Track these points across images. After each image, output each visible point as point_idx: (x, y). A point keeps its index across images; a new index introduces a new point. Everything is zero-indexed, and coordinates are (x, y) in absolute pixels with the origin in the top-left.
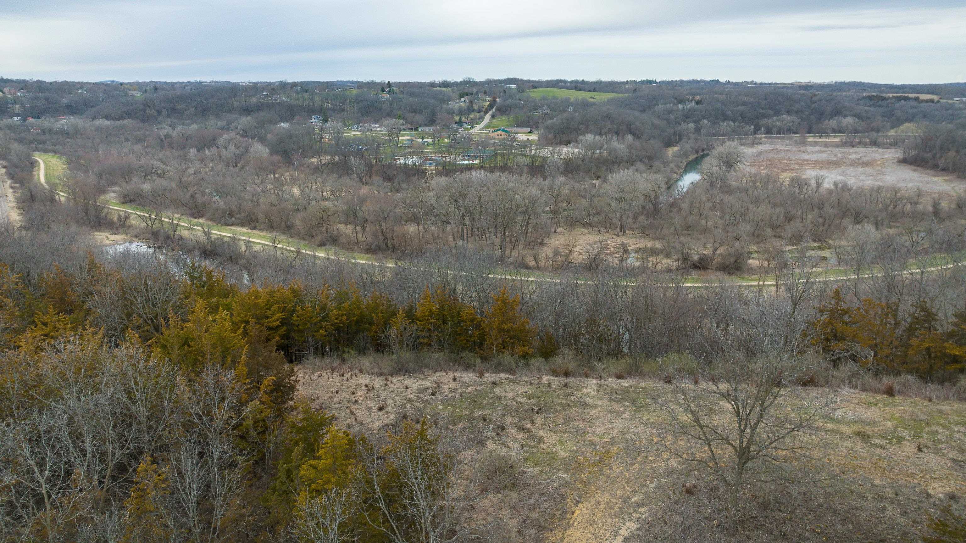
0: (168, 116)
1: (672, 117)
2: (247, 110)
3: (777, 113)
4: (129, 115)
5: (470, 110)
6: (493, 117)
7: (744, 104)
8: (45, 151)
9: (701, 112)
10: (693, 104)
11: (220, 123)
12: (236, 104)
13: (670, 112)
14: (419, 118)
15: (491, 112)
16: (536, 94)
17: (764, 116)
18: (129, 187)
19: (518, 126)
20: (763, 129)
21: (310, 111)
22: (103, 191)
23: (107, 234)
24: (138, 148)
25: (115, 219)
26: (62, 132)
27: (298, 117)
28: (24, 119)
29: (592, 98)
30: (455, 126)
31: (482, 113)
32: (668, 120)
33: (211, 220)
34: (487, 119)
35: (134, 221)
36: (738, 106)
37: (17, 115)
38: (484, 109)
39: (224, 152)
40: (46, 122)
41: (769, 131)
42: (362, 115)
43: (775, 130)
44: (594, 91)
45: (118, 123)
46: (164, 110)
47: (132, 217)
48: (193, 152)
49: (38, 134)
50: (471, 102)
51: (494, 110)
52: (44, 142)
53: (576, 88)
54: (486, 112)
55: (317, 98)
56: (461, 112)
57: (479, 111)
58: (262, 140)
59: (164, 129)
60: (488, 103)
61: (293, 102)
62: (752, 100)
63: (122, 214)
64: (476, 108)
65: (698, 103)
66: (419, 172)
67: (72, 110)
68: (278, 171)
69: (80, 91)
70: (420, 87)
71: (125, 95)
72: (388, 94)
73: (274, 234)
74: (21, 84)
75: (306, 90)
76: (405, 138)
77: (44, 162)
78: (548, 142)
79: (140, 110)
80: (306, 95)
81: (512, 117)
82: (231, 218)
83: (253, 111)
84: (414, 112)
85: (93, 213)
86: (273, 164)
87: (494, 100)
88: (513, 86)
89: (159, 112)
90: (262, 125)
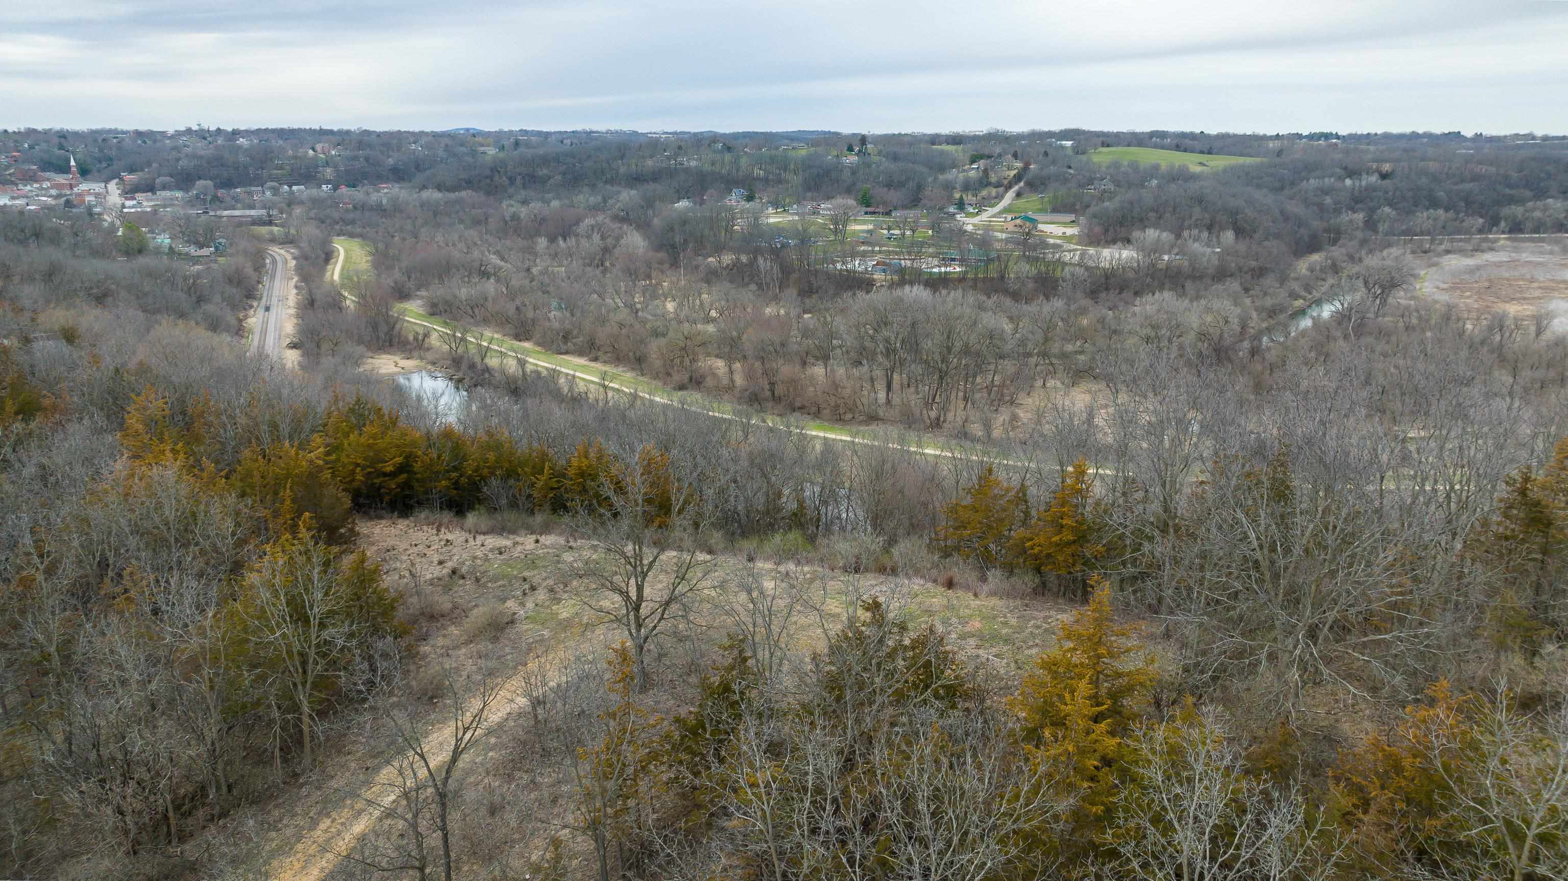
0: (524, 187)
1: (1328, 200)
2: (636, 180)
3: (1541, 194)
4: (469, 184)
5: (984, 182)
6: (1019, 195)
7: (1475, 178)
8: (351, 235)
9: (1386, 192)
10: (1374, 179)
11: (592, 200)
12: (622, 170)
13: (1325, 192)
14: (894, 196)
15: (1016, 188)
16: (1102, 157)
17: (1512, 200)
18: (439, 291)
19: (1055, 210)
20: (1503, 224)
21: (729, 183)
22: (403, 295)
23: (396, 359)
24: (472, 234)
25: (411, 338)
26: (380, 209)
27: (709, 191)
28: (335, 189)
29: (1201, 164)
30: (952, 210)
31: (1001, 189)
32: (1321, 207)
34: (1009, 197)
35: (434, 340)
36: (1462, 181)
37: (328, 182)
38: (1006, 182)
39: (584, 242)
40: (358, 194)
41: (1516, 228)
42: (809, 189)
43: (1529, 225)
44: (1210, 152)
45: (452, 196)
46: (519, 178)
47: (434, 336)
48: (542, 242)
49: (347, 210)
50: (986, 171)
51: (1022, 184)
52: (352, 222)
53: (1177, 148)
54: (1009, 187)
55: (743, 162)
56: (967, 187)
57: (998, 185)
58: (643, 226)
59: (510, 207)
60: (1015, 172)
61: (707, 167)
62: (1493, 170)
63: (421, 331)
64: (993, 178)
65: (1384, 176)
66: (863, 283)
67: (399, 175)
68: (654, 274)
69: (413, 147)
70: (911, 144)
71: (473, 153)
72: (857, 154)
73: (620, 369)
74: (341, 138)
75: (729, 149)
76: (865, 227)
77: (346, 251)
78: (1092, 239)
79: (487, 177)
80: (728, 157)
81: (1047, 196)
82: (565, 343)
83: (646, 181)
84: (889, 185)
85: (383, 328)
86: (649, 265)
87: (1026, 168)
88: (1069, 143)
89: (512, 180)
90: (649, 203)
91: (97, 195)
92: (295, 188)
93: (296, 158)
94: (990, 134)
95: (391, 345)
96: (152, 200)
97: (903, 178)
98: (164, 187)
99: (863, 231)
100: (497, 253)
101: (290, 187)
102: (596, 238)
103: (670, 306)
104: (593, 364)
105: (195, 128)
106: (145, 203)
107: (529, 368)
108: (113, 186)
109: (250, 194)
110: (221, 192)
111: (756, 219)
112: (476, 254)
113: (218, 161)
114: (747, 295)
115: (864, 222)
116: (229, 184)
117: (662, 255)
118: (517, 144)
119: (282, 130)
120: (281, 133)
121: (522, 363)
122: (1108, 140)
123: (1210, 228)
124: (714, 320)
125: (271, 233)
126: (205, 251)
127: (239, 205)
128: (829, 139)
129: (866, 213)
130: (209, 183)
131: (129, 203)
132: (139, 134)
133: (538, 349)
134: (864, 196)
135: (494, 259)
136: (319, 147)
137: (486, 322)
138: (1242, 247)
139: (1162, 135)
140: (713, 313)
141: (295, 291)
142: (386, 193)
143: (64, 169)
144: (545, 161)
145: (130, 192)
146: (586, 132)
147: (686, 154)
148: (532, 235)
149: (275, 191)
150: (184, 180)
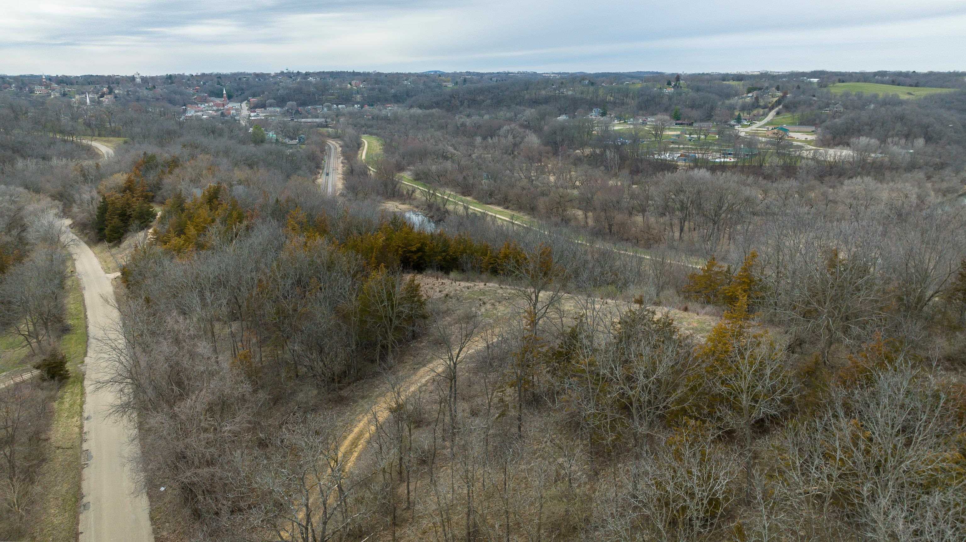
2: (535, 102)
4: (437, 104)
5: (755, 105)
6: (778, 113)
8: (371, 134)
11: (508, 115)
14: (695, 113)
15: (777, 109)
16: (838, 89)
18: (420, 167)
19: (802, 124)
21: (591, 105)
22: (401, 169)
23: (397, 204)
24: (438, 134)
25: (405, 193)
26: (386, 119)
27: (579, 110)
28: (362, 107)
29: (910, 94)
30: (732, 122)
31: (766, 110)
33: (476, 199)
34: (771, 115)
35: (418, 194)
37: (358, 103)
38: (770, 105)
39: (503, 140)
40: (375, 110)
42: (641, 109)
44: (917, 85)
45: (427, 112)
46: (466, 102)
47: (418, 192)
48: (479, 139)
49: (369, 119)
50: (757, 98)
51: (781, 107)
52: (371, 126)
53: (893, 83)
54: (772, 108)
55: (601, 92)
56: (744, 108)
57: (765, 107)
58: (538, 130)
59: (460, 119)
60: (776, 99)
61: (578, 95)
63: (410, 188)
64: (762, 103)
66: (670, 167)
67: (397, 99)
68: (543, 159)
69: (405, 82)
70: (708, 81)
71: (440, 86)
72: (673, 87)
73: (522, 214)
74: (365, 77)
75: (592, 84)
76: (675, 133)
77: (368, 143)
78: (825, 143)
79: (447, 101)
80: (591, 89)
81: (797, 115)
82: (490, 198)
83: (541, 103)
84: (692, 107)
85: (390, 187)
86: (540, 154)
87: (784, 97)
88: (816, 80)
89: (462, 103)
90: (542, 117)
91: (237, 110)
92: (340, 106)
93: (341, 89)
94: (762, 74)
95: (394, 197)
96: (264, 113)
97: (702, 102)
98: (271, 106)
99: (673, 135)
100: (453, 145)
101: (337, 105)
102: (510, 137)
103: (552, 178)
104: (506, 211)
105: (285, 71)
106: (261, 114)
107: (470, 211)
108: (244, 104)
109: (316, 109)
110: (300, 109)
111: (607, 127)
112: (440, 146)
113: (299, 90)
114: (598, 173)
115: (675, 130)
116: (304, 104)
117: (548, 148)
118: (465, 81)
119: (332, 72)
120: (332, 74)
121: (466, 208)
122: (843, 77)
123: (907, 136)
124: (577, 187)
125: (328, 132)
126: (295, 142)
127: (310, 116)
128: (657, 77)
129: (676, 124)
130: (295, 103)
131: (252, 114)
132: (257, 75)
133: (475, 201)
134: (676, 113)
135: (451, 149)
136: (353, 82)
137: (446, 185)
138: (930, 149)
139: (883, 74)
140: (577, 183)
141: (341, 165)
142: (390, 109)
143: (220, 95)
144: (481, 91)
145: (253, 108)
146: (505, 73)
147: (566, 87)
148: (472, 135)
149: (329, 108)
150: (281, 101)
